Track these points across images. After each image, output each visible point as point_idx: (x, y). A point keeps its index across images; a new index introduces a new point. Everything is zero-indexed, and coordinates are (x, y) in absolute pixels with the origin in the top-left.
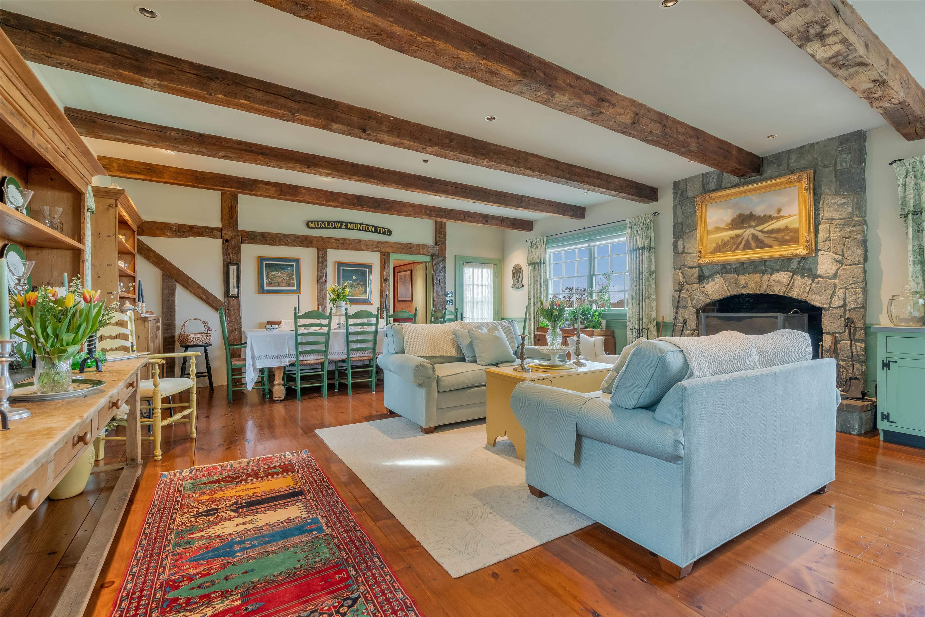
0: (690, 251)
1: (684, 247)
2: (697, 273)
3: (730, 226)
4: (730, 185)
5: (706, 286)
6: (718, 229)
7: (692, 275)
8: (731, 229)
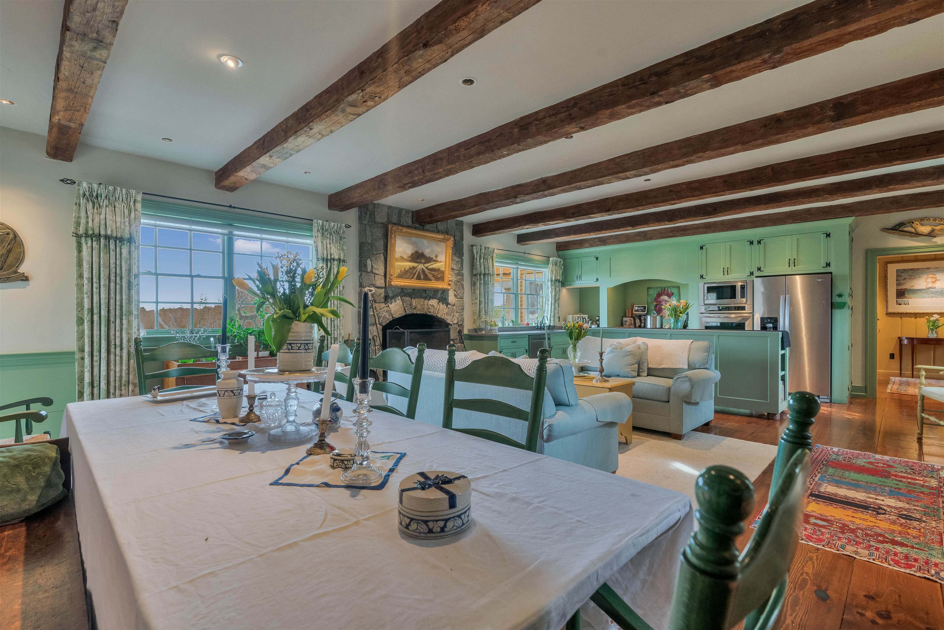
0: (377, 272)
1: (372, 267)
2: (384, 293)
3: (410, 259)
4: (406, 225)
5: (390, 306)
6: (402, 259)
7: (380, 295)
8: (411, 261)
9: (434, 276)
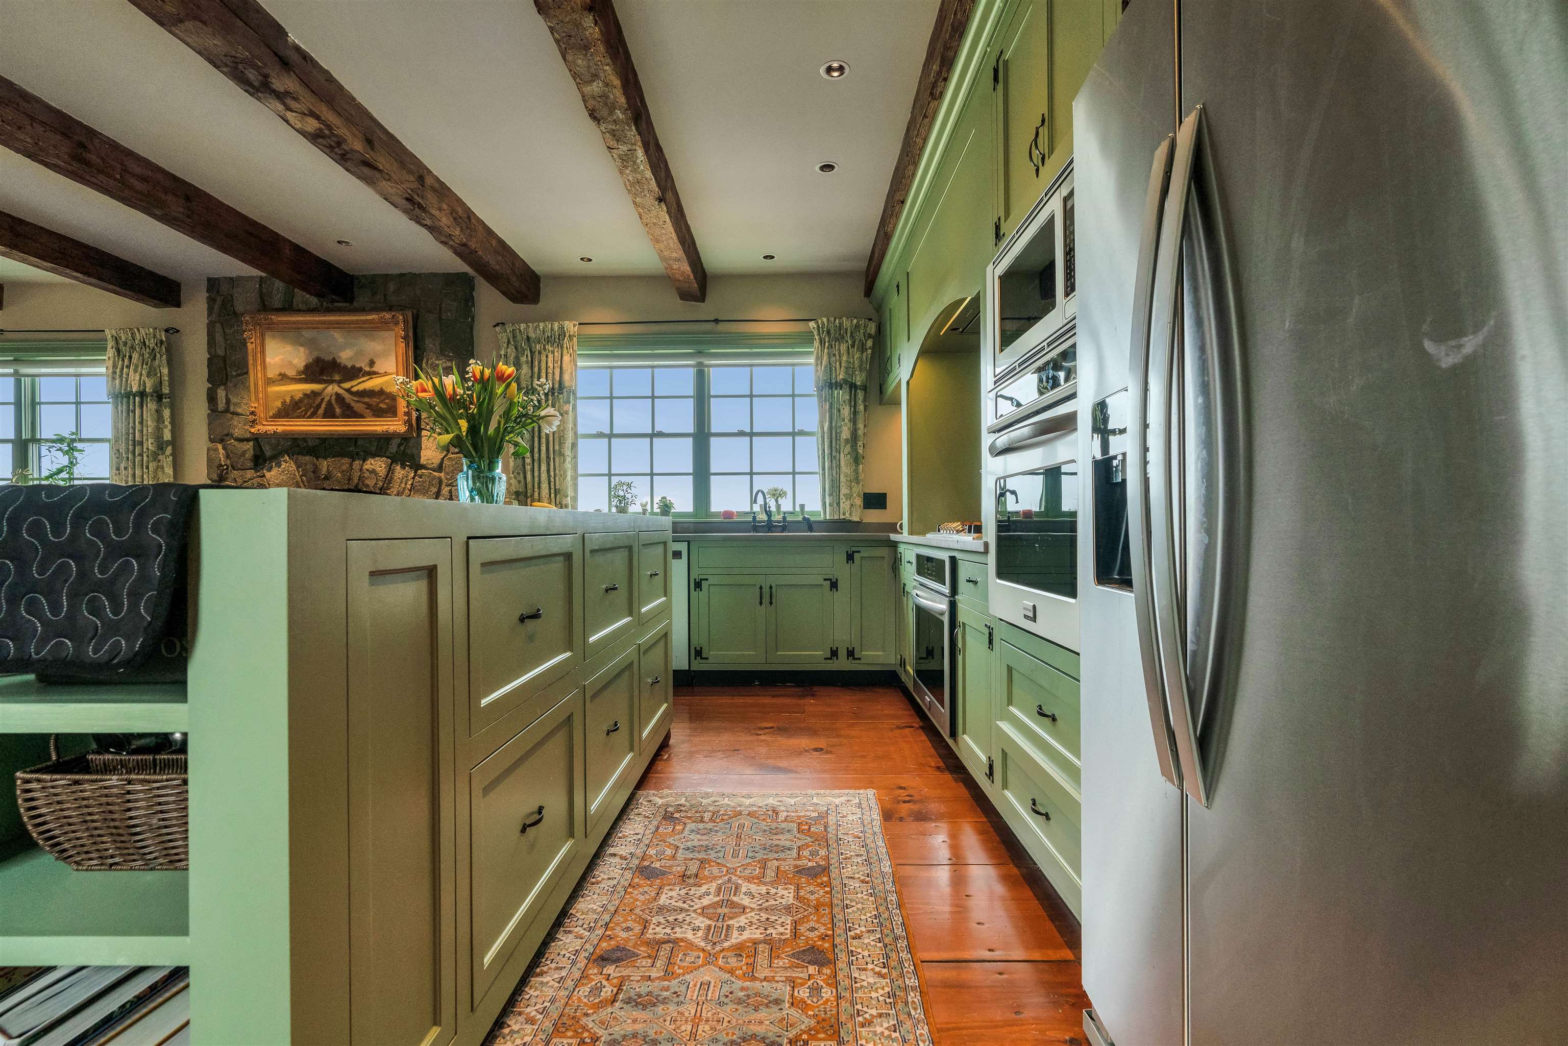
0: (239, 410)
1: (228, 402)
2: (252, 450)
3: (303, 376)
4: (304, 308)
5: (268, 475)
6: (283, 378)
7: (244, 453)
8: (305, 381)
9: (369, 406)
